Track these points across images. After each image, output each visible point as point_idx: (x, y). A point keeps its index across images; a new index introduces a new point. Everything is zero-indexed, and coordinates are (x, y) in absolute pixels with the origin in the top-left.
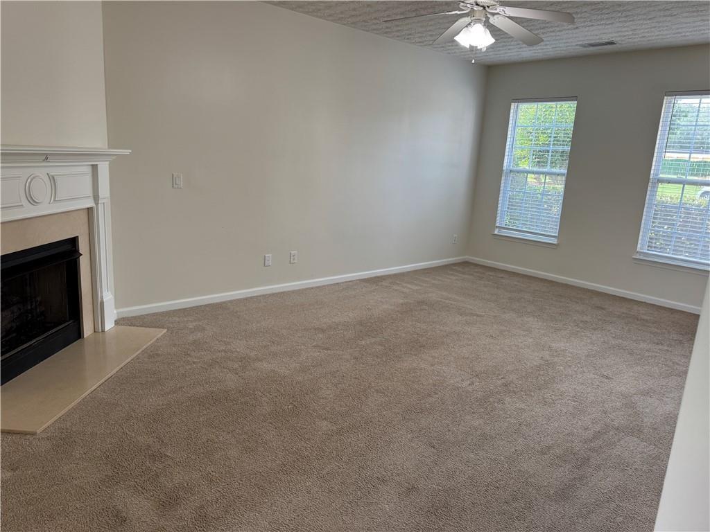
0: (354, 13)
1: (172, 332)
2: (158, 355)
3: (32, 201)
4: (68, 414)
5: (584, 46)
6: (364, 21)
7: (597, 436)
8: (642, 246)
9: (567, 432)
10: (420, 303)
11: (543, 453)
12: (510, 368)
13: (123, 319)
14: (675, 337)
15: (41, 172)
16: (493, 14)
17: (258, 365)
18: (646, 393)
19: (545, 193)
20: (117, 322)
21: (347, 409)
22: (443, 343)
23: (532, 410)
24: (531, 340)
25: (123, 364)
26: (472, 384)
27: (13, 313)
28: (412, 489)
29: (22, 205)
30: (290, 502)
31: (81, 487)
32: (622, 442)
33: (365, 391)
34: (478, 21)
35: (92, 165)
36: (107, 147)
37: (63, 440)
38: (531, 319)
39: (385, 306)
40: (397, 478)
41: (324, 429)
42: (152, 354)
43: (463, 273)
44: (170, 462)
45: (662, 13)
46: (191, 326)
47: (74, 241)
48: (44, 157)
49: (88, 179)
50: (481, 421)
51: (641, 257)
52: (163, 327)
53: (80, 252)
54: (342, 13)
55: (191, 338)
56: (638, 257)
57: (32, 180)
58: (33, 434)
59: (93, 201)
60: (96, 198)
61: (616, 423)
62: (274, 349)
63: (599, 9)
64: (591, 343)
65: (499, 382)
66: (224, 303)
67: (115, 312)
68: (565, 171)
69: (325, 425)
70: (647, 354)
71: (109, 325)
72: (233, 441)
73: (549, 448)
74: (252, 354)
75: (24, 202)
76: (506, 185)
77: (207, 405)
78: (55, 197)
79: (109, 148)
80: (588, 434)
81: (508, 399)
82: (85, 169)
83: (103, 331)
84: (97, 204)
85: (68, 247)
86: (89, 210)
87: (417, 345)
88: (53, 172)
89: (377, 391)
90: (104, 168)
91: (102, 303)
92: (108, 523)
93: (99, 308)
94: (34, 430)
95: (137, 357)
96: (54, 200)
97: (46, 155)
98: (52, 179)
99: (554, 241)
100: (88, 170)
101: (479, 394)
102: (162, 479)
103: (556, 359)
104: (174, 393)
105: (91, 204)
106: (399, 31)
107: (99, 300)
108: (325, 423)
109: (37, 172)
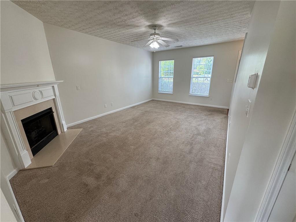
0: (120, 39)
1: (84, 129)
2: (82, 136)
3: (36, 99)
4: (61, 158)
5: (175, 47)
6: (123, 41)
7: (193, 137)
8: (191, 92)
9: (186, 137)
10: (146, 112)
11: (183, 143)
12: (170, 124)
13: (69, 127)
14: (200, 111)
15: (37, 90)
16: (158, 39)
17: (110, 134)
18: (199, 125)
19: (168, 82)
20: (68, 128)
21: (137, 142)
22: (154, 121)
23: (178, 134)
24: (172, 117)
25: (73, 140)
26: (163, 130)
27: (35, 132)
28: (158, 159)
29: (33, 101)
30: (130, 169)
31: (71, 179)
32: (198, 137)
33: (139, 136)
34: (155, 41)
35: (52, 86)
36: (55, 80)
37: (61, 166)
38: (171, 112)
39: (138, 114)
40: (154, 157)
41: (133, 148)
42: (81, 136)
43: (153, 103)
44: (95, 165)
45: (193, 39)
46: (89, 126)
47: (51, 109)
48: (37, 86)
49: (52, 90)
50: (168, 138)
51: (191, 95)
52: (81, 128)
53: (53, 111)
54: (117, 39)
55: (90, 130)
56: (190, 95)
57: (34, 93)
58: (52, 166)
59: (54, 96)
60: (55, 95)
61: (195, 133)
62: (113, 129)
63: (180, 38)
64: (185, 116)
65: (169, 128)
66: (96, 119)
67: (66, 126)
68: (173, 77)
69: (132, 147)
70: (196, 116)
71: (65, 130)
72: (110, 156)
73: (184, 142)
74: (108, 132)
75: (33, 99)
76: (160, 81)
77: (100, 148)
78: (43, 97)
79: (56, 81)
80: (191, 137)
81: (172, 132)
82: (50, 88)
83: (64, 132)
84: (56, 97)
85: (49, 111)
86: (54, 99)
87: (148, 122)
88: (40, 89)
89: (143, 136)
90: (56, 86)
91: (62, 124)
92: (83, 187)
93: (61, 126)
94: (51, 165)
95: (77, 138)
96: (43, 98)
97: (38, 85)
98: (41, 92)
99: (172, 93)
100: (51, 88)
101: (166, 132)
102: (95, 171)
103: (179, 120)
104: (90, 146)
105: (54, 97)
106: (132, 44)
107: (61, 124)
108: (132, 146)
109: (35, 90)
